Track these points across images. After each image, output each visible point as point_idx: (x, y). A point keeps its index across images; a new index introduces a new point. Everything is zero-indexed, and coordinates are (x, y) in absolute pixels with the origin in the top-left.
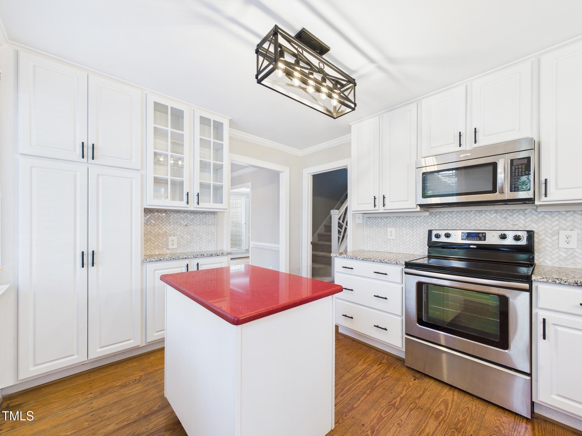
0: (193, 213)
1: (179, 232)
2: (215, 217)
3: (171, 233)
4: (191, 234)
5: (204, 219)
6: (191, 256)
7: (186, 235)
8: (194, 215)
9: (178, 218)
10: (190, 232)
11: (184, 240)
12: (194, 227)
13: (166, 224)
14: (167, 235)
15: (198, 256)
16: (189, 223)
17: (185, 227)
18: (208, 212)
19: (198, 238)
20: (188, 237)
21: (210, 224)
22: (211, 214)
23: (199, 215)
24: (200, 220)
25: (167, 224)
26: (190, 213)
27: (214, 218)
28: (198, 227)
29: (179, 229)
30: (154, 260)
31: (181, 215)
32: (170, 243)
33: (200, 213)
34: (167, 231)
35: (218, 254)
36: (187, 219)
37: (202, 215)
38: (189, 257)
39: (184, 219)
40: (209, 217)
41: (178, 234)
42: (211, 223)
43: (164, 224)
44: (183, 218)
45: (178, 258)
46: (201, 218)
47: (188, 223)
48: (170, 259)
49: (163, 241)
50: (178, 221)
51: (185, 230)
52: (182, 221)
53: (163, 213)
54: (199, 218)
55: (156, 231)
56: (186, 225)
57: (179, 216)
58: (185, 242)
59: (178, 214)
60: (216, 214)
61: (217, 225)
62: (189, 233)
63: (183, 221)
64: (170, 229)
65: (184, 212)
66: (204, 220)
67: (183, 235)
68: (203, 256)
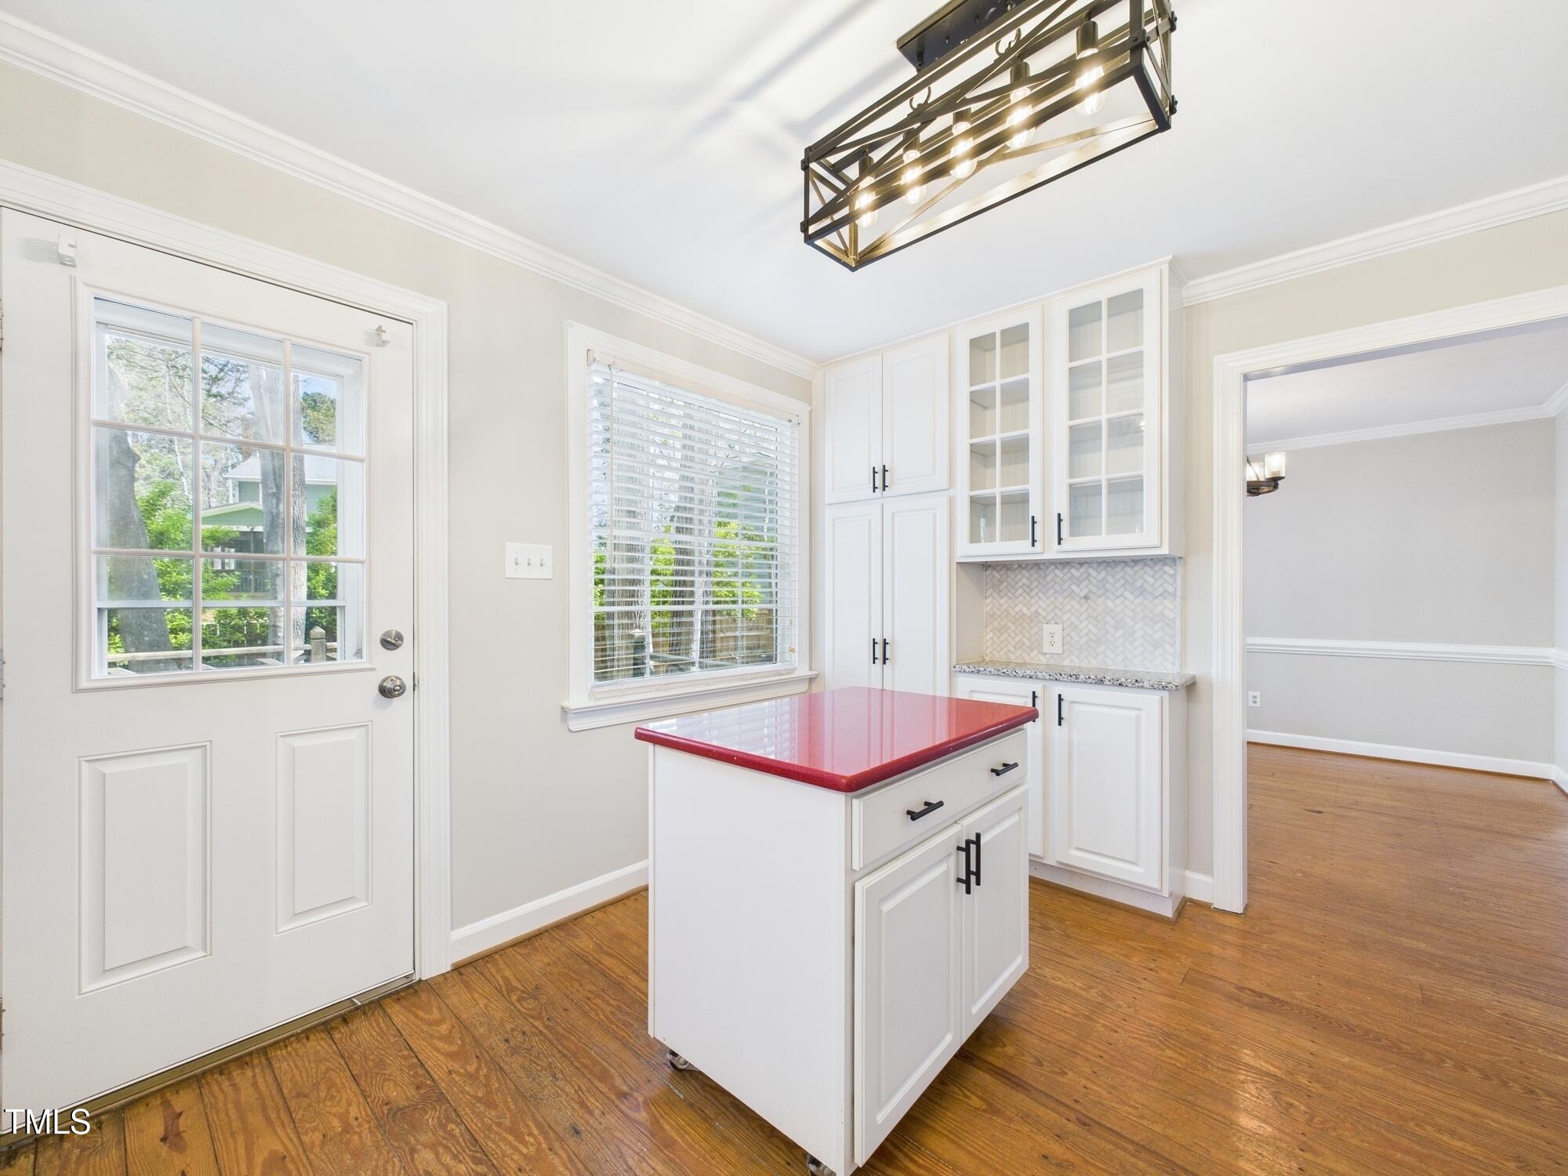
0: (1105, 565)
1: (1068, 614)
2: (1175, 570)
3: (1049, 617)
4: (1098, 621)
5: (1137, 580)
6: (1044, 674)
7: (1086, 622)
8: (1109, 569)
9: (1065, 578)
10: (1096, 615)
11: (1081, 634)
12: (1109, 603)
13: (1037, 594)
14: (1039, 622)
15: (1061, 678)
16: (1094, 593)
17: (1083, 601)
18: (1152, 560)
19: (1120, 632)
20: (1091, 627)
21: (1157, 593)
22: (1161, 563)
23: (1122, 570)
24: (1127, 582)
25: (1040, 594)
26: (1095, 566)
27: (1173, 576)
28: (1118, 601)
29: (1068, 608)
30: (967, 669)
31: (1074, 571)
32: (1046, 639)
33: (1125, 562)
34: (1041, 611)
35: (1123, 680)
36: (1089, 580)
37: (1132, 567)
38: (1040, 675)
39: (1082, 582)
40: (1155, 572)
41: (1065, 618)
42: (1161, 590)
43: (1032, 594)
44: (1078, 578)
45: (1015, 673)
46: (1127, 577)
47: (1090, 591)
48: (996, 672)
49: (1032, 632)
50: (1065, 587)
51: (1082, 610)
52: (1074, 587)
53: (1031, 569)
54: (1123, 577)
55: (1017, 609)
56: (1086, 597)
57: (1069, 575)
58: (1084, 640)
59: (1066, 571)
60: (1178, 562)
61: (1184, 598)
62: (1096, 618)
63: (1078, 586)
64: (1048, 606)
65: (1079, 563)
66: (1139, 583)
67: (1077, 622)
68: (1074, 678)
